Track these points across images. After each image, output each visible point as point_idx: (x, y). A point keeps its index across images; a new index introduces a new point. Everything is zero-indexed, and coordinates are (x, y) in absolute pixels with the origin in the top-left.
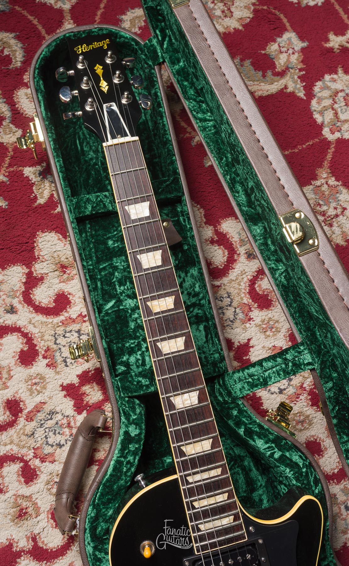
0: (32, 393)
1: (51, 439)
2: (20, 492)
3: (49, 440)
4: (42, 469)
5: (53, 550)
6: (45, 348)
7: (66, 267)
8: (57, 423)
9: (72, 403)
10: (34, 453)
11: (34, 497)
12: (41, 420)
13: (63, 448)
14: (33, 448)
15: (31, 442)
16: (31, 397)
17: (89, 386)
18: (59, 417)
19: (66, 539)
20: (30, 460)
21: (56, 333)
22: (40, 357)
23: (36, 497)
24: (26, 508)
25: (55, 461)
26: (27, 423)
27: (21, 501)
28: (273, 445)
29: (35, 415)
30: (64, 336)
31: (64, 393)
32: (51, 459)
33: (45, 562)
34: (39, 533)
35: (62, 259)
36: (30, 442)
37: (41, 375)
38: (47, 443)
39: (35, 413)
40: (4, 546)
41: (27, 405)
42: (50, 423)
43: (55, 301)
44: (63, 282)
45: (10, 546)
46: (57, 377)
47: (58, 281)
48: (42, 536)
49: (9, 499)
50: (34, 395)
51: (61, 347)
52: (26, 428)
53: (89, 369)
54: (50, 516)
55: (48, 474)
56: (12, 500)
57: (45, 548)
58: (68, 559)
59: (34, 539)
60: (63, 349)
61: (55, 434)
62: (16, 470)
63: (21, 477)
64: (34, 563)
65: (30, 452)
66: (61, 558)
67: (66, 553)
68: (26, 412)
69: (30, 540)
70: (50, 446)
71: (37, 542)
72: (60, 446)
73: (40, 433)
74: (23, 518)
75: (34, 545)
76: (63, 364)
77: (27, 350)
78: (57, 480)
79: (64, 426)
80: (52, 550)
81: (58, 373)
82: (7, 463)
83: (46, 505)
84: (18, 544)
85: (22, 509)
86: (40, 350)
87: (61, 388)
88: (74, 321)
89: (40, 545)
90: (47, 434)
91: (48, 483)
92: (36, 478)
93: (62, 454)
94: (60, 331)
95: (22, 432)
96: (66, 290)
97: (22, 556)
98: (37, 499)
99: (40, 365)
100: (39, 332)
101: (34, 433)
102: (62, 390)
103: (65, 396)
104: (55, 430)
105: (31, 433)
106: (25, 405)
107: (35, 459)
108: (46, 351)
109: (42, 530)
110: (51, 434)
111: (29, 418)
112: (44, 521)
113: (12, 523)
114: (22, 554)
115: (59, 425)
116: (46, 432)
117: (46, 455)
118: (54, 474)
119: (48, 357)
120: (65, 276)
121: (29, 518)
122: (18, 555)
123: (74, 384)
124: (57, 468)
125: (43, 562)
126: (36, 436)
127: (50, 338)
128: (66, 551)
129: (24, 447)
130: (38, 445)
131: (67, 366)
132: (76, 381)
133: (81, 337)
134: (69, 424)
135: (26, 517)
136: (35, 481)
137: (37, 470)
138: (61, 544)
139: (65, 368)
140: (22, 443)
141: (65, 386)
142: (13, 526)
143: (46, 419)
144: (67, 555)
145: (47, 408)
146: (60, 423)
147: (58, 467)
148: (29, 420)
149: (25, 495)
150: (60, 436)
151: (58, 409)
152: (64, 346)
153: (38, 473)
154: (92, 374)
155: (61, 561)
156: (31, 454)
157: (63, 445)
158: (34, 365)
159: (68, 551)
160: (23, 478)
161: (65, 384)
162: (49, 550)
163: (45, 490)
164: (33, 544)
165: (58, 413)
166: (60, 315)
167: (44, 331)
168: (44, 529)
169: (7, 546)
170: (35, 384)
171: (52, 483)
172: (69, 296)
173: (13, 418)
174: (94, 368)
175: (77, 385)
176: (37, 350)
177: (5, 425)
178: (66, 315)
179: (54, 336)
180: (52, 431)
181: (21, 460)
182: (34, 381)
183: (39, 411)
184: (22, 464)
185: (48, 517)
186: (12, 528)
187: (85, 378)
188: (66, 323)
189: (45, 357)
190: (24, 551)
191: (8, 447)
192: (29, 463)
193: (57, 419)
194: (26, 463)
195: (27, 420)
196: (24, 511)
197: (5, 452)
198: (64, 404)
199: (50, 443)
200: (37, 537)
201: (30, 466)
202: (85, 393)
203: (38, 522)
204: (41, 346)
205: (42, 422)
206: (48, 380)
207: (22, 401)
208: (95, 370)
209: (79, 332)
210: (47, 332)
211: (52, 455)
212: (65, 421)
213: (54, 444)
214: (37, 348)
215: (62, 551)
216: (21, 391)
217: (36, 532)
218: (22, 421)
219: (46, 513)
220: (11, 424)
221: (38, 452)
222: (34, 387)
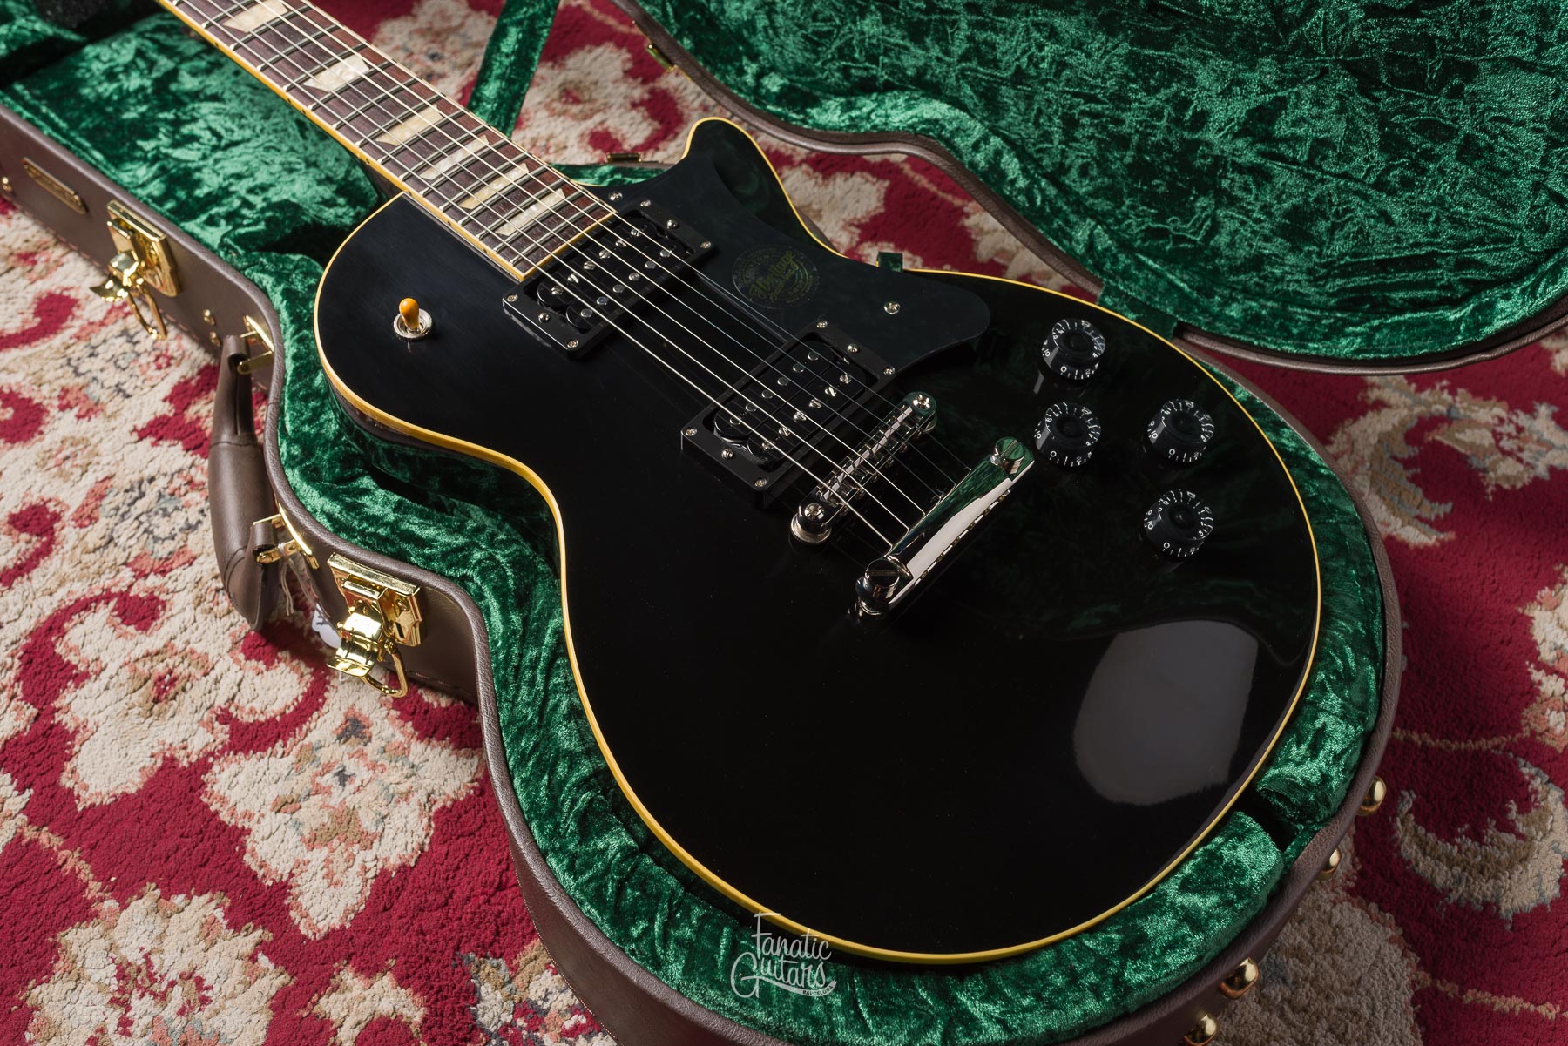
0: (64, 476)
1: (161, 529)
2: (139, 651)
3: (156, 532)
4: (170, 586)
5: (288, 712)
6: (56, 394)
7: (33, 254)
8: (160, 496)
9: (180, 446)
10: (135, 570)
11: (179, 644)
12: (118, 509)
13: (201, 528)
14: (125, 564)
15: (115, 554)
16: (69, 484)
17: (203, 401)
18: (161, 482)
19: (307, 677)
20: (130, 586)
21: (69, 360)
22: (54, 412)
23: (185, 639)
24: (170, 672)
25: (195, 558)
26: (83, 531)
27: (147, 666)
28: (618, 176)
29: (97, 507)
30: (91, 355)
31: (148, 441)
32: (182, 560)
33: (280, 742)
34: (233, 699)
35: (15, 246)
36: (112, 557)
37: (73, 438)
38: (156, 539)
39: (93, 505)
40: (152, 773)
41: (67, 502)
42: (141, 505)
43: (37, 313)
44: (41, 278)
45: (170, 762)
46: (113, 423)
47: (26, 282)
48: (242, 699)
49: (114, 680)
50: (72, 477)
51: (94, 374)
52: (87, 539)
53: (184, 377)
54: (242, 657)
55: (191, 585)
56: (125, 674)
57: (262, 719)
58: (336, 707)
59: (225, 717)
60: (101, 376)
61: (166, 514)
62: (104, 620)
63: (124, 627)
64: (254, 759)
65: (121, 574)
66: (315, 715)
67: (325, 699)
68: (67, 516)
69: (216, 724)
70: (166, 542)
71: (236, 719)
72: (190, 528)
73: (125, 531)
74: (172, 691)
75: (232, 729)
76: (119, 398)
77: (14, 416)
78: (221, 585)
79: (183, 491)
80: (283, 714)
81: (113, 415)
82: (70, 619)
83: (219, 642)
84: (189, 750)
85: (161, 679)
86: (45, 403)
87: (135, 434)
88: (102, 324)
89: (248, 719)
90: (146, 525)
91: (199, 601)
92: (164, 607)
93: (203, 540)
94: (79, 350)
95: (78, 551)
96: (53, 289)
97: (212, 765)
98: (188, 642)
99: (61, 426)
100: (28, 375)
101: (111, 539)
102: (141, 439)
103: (154, 444)
104: (164, 510)
105: (107, 539)
106: (59, 503)
107: (141, 581)
108: (61, 398)
109: (235, 689)
110: (156, 520)
111: (86, 518)
112: (231, 674)
113: (150, 720)
114: (211, 760)
115: (168, 497)
116: (141, 523)
117: (167, 559)
118: (204, 580)
119: (73, 403)
120: (39, 267)
121: (189, 685)
122: (203, 766)
123: (164, 416)
124: (207, 566)
125: (273, 746)
126: (122, 541)
127: (60, 372)
128: (321, 695)
129: (99, 574)
130: (134, 554)
131: (128, 396)
132: (167, 409)
133: (135, 340)
134: (190, 482)
135: (179, 685)
136: (163, 615)
137: (156, 594)
138: (301, 691)
139: (126, 401)
140: (94, 569)
141: (143, 429)
142: (156, 723)
143: (129, 501)
144: (327, 702)
145: (122, 481)
146: (168, 491)
147: (208, 564)
148: (87, 522)
149: (153, 649)
150: (182, 513)
151: (147, 473)
152: (102, 370)
153: (163, 597)
154: (198, 382)
155: (320, 721)
156: (127, 575)
157: (199, 522)
158: (46, 431)
159: (326, 694)
160: (128, 625)
161: (139, 427)
162: (278, 718)
163: (200, 618)
164: (227, 728)
165: (152, 480)
166: (63, 329)
167: (37, 368)
168: (239, 685)
169: (161, 769)
170: (67, 458)
171: (210, 598)
172: (66, 293)
173: (45, 539)
174: (196, 371)
175: (171, 415)
176: (40, 404)
177: (31, 559)
178: (77, 324)
179: (69, 364)
180: (156, 513)
181: (107, 596)
182: (61, 456)
183: (102, 497)
184: (112, 604)
185: (237, 661)
186: (153, 729)
187: (182, 395)
188: (84, 334)
189: (62, 408)
190: (212, 754)
191: (61, 593)
192: (132, 594)
193: (156, 489)
194: (123, 597)
195: (81, 526)
196: (166, 680)
197: (55, 605)
198: (158, 459)
199: (162, 536)
200: (232, 709)
201: (136, 596)
202: (198, 419)
203: (217, 681)
204: (45, 395)
205: (121, 512)
206: (94, 441)
207: (50, 500)
208: (200, 372)
209: (124, 332)
210: (46, 368)
211: (182, 551)
212: (178, 482)
213: (177, 531)
214: (36, 401)
215: (311, 703)
216: (35, 489)
217: (221, 701)
218: (68, 533)
219: (227, 657)
220: (45, 551)
221: (145, 564)
222: (68, 464)
